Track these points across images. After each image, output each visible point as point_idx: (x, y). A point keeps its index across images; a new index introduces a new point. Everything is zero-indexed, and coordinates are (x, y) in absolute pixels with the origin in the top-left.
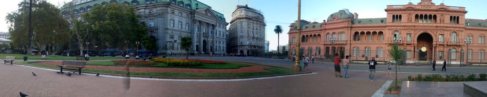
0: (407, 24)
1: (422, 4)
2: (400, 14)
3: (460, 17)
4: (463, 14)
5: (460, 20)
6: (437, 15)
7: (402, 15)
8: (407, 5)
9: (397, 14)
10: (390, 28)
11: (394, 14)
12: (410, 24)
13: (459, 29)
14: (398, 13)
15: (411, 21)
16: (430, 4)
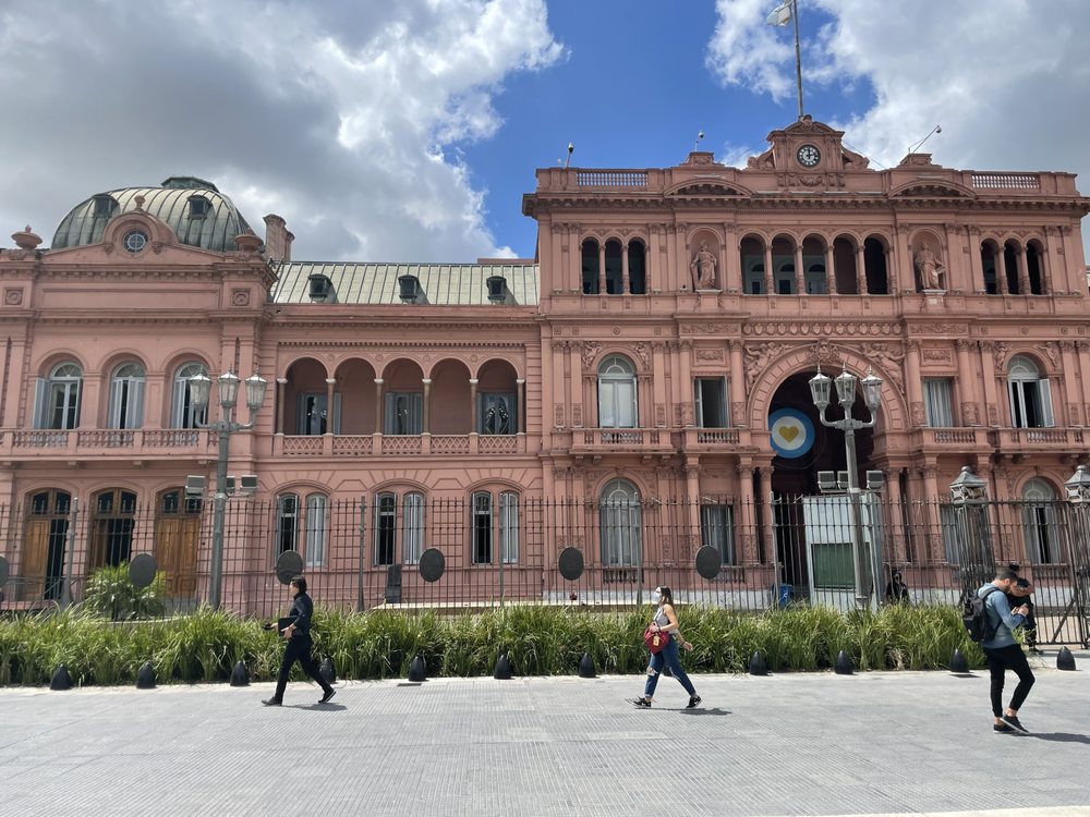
0: (686, 306)
1: (779, 164)
2: (637, 233)
3: (1052, 243)
4: (1064, 221)
5: (1052, 266)
6: (890, 240)
7: (654, 242)
8: (684, 169)
9: (614, 233)
10: (566, 333)
11: (590, 233)
12: (709, 305)
13: (1052, 333)
14: (622, 228)
15: (715, 284)
16: (834, 163)
